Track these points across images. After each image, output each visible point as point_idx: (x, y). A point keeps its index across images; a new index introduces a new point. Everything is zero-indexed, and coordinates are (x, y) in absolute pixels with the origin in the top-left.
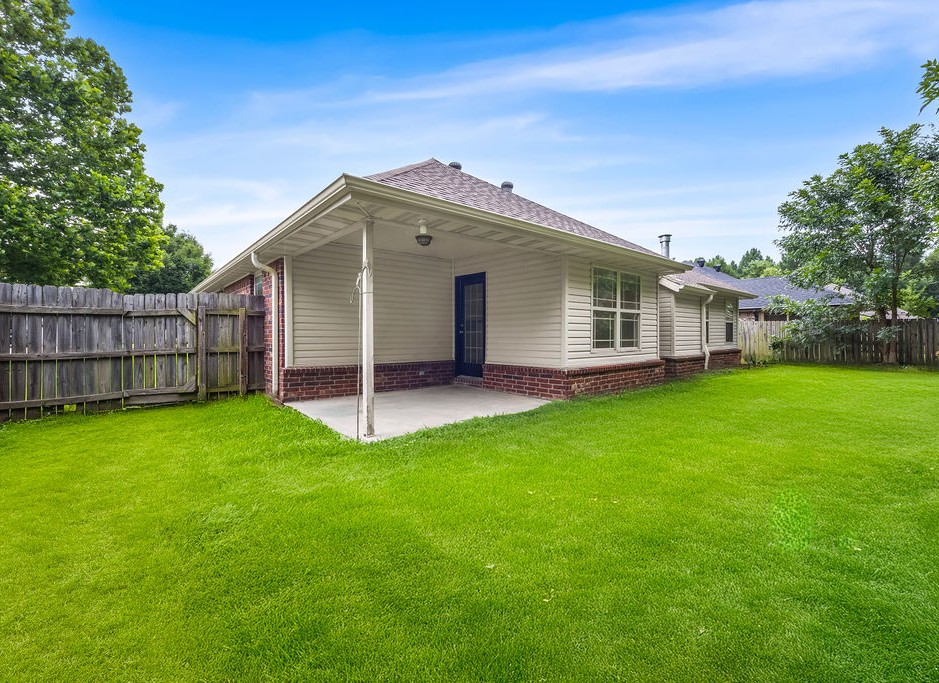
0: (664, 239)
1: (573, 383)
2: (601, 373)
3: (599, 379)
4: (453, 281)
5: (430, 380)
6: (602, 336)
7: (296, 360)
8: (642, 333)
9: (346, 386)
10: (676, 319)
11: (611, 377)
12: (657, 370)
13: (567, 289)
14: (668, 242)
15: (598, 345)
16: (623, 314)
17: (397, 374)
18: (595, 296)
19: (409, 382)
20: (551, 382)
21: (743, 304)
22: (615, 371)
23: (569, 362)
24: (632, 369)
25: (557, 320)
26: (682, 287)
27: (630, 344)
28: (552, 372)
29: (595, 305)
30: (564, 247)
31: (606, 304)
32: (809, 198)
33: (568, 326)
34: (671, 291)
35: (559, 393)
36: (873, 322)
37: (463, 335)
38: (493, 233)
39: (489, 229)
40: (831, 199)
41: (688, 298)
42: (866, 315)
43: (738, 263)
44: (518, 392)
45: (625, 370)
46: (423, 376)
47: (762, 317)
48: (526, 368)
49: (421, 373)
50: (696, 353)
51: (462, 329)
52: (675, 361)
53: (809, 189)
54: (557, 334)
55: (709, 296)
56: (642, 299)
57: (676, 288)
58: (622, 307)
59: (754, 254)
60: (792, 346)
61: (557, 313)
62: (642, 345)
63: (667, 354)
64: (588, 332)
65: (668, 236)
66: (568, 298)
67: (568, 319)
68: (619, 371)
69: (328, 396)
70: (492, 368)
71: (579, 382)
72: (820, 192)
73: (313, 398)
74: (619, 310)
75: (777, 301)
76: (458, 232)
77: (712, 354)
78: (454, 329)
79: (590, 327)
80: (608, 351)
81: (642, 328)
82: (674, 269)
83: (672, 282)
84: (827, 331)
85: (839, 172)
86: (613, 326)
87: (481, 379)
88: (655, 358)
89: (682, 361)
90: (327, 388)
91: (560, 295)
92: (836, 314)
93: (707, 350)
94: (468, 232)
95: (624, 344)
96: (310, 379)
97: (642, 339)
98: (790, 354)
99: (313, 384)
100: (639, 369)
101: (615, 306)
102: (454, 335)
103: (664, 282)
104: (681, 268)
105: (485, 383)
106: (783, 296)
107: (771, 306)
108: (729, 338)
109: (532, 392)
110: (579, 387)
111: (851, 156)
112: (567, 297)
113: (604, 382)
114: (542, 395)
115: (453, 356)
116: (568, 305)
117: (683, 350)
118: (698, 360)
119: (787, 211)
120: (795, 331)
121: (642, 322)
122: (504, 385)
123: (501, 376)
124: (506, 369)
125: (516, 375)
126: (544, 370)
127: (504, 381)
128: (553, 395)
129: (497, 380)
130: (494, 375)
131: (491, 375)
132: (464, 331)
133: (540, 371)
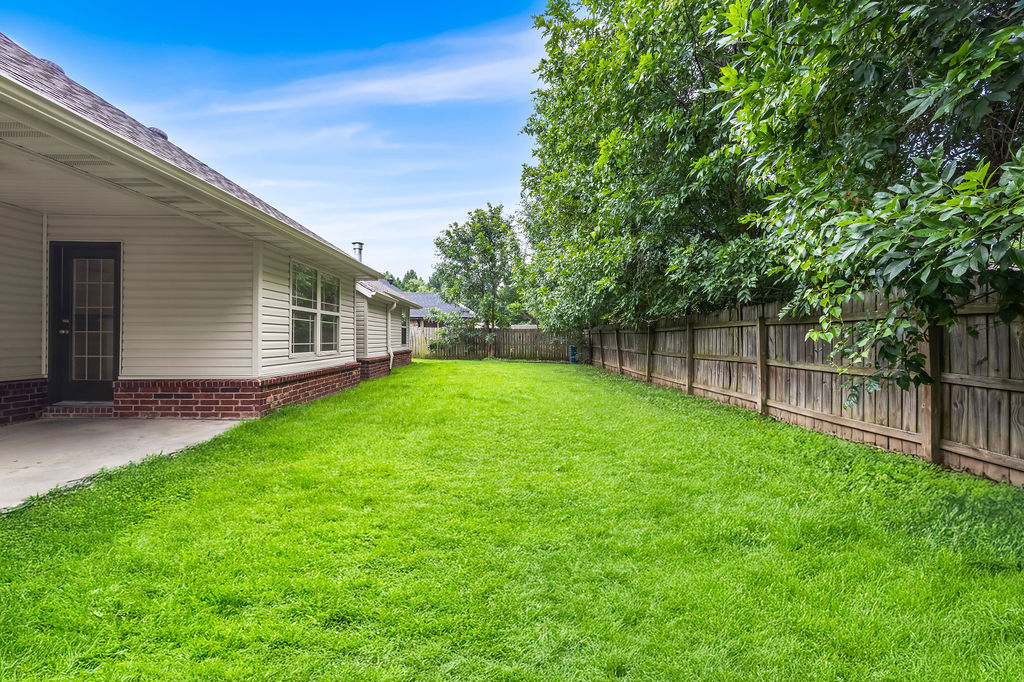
0: (357, 246)
1: (268, 395)
2: (301, 380)
3: (299, 387)
4: (46, 247)
6: (301, 338)
8: (341, 336)
10: (369, 323)
11: (312, 383)
12: (354, 373)
13: (260, 281)
14: (361, 249)
15: (297, 349)
16: (324, 317)
18: (294, 294)
20: (237, 396)
21: (414, 313)
22: (316, 377)
23: (263, 372)
24: (331, 374)
25: (247, 318)
26: (374, 293)
27: (330, 348)
28: (239, 383)
29: (294, 304)
30: (258, 229)
31: (307, 304)
32: (452, 237)
33: (261, 327)
34: (363, 296)
35: (250, 409)
36: (483, 330)
37: (68, 337)
38: (145, 183)
39: (139, 175)
40: (464, 242)
41: (379, 304)
42: (479, 326)
43: (401, 280)
44: (183, 414)
45: (326, 375)
47: (422, 324)
48: (197, 382)
50: (383, 354)
51: (66, 327)
52: (368, 362)
53: (452, 231)
54: (247, 336)
55: (393, 304)
56: (341, 302)
57: (369, 294)
58: (322, 309)
59: (411, 275)
60: (442, 347)
61: (247, 310)
62: (341, 348)
63: (361, 356)
64: (286, 334)
65: (361, 244)
66: (261, 293)
67: (262, 319)
68: (319, 376)
70: (132, 385)
71: (276, 393)
72: (458, 235)
74: (319, 311)
75: (434, 313)
76: (69, 163)
77: (395, 354)
78: (45, 326)
79: (290, 329)
80: (308, 354)
81: (341, 331)
82: (370, 275)
83: (366, 288)
84: (461, 335)
85: (467, 223)
86: (313, 327)
87: (112, 403)
88: (352, 361)
89: (374, 362)
91: (252, 289)
92: (466, 323)
93: (391, 351)
94: (89, 168)
95: (324, 348)
97: (341, 342)
98: (440, 351)
100: (338, 372)
101: (315, 308)
102: (45, 335)
103: (359, 288)
104: (374, 276)
105: (117, 408)
106: (437, 309)
107: (429, 316)
108: (404, 342)
109: (207, 413)
110: (276, 399)
111: (474, 214)
112: (260, 291)
113: (303, 391)
114: (223, 415)
115: (44, 372)
116: (261, 301)
117: (373, 353)
118: (385, 360)
119: (439, 244)
120: (444, 335)
121: (341, 325)
122: (157, 409)
123: (150, 396)
124: (160, 385)
125: (179, 393)
126: (227, 382)
127: (156, 402)
128: (241, 413)
129: (143, 402)
130: (137, 396)
131: (131, 396)
132: (71, 331)
133: (221, 384)
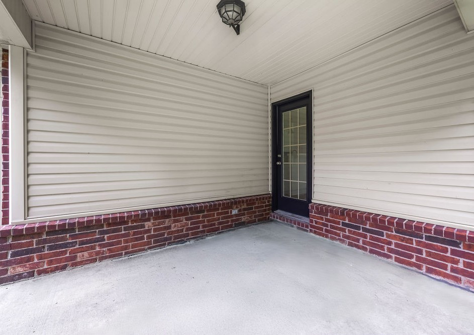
4: (270, 108)
5: (244, 219)
7: (32, 210)
9: (126, 242)
17: (204, 217)
19: (220, 223)
37: (280, 166)
44: (372, 252)
46: (236, 215)
49: (235, 212)
51: (280, 160)
69: (94, 261)
70: (324, 210)
73: (63, 268)
78: (270, 160)
87: (308, 221)
90: (93, 248)
96: (57, 240)
99: (66, 246)
102: (270, 166)
105: (312, 226)
114: (430, 270)
115: (270, 189)
122: (345, 236)
123: (338, 223)
124: (348, 215)
125: (368, 227)
126: (439, 230)
127: (344, 230)
128: (463, 278)
129: (332, 227)
130: (327, 220)
131: (322, 219)
132: (282, 163)
133: (428, 230)
